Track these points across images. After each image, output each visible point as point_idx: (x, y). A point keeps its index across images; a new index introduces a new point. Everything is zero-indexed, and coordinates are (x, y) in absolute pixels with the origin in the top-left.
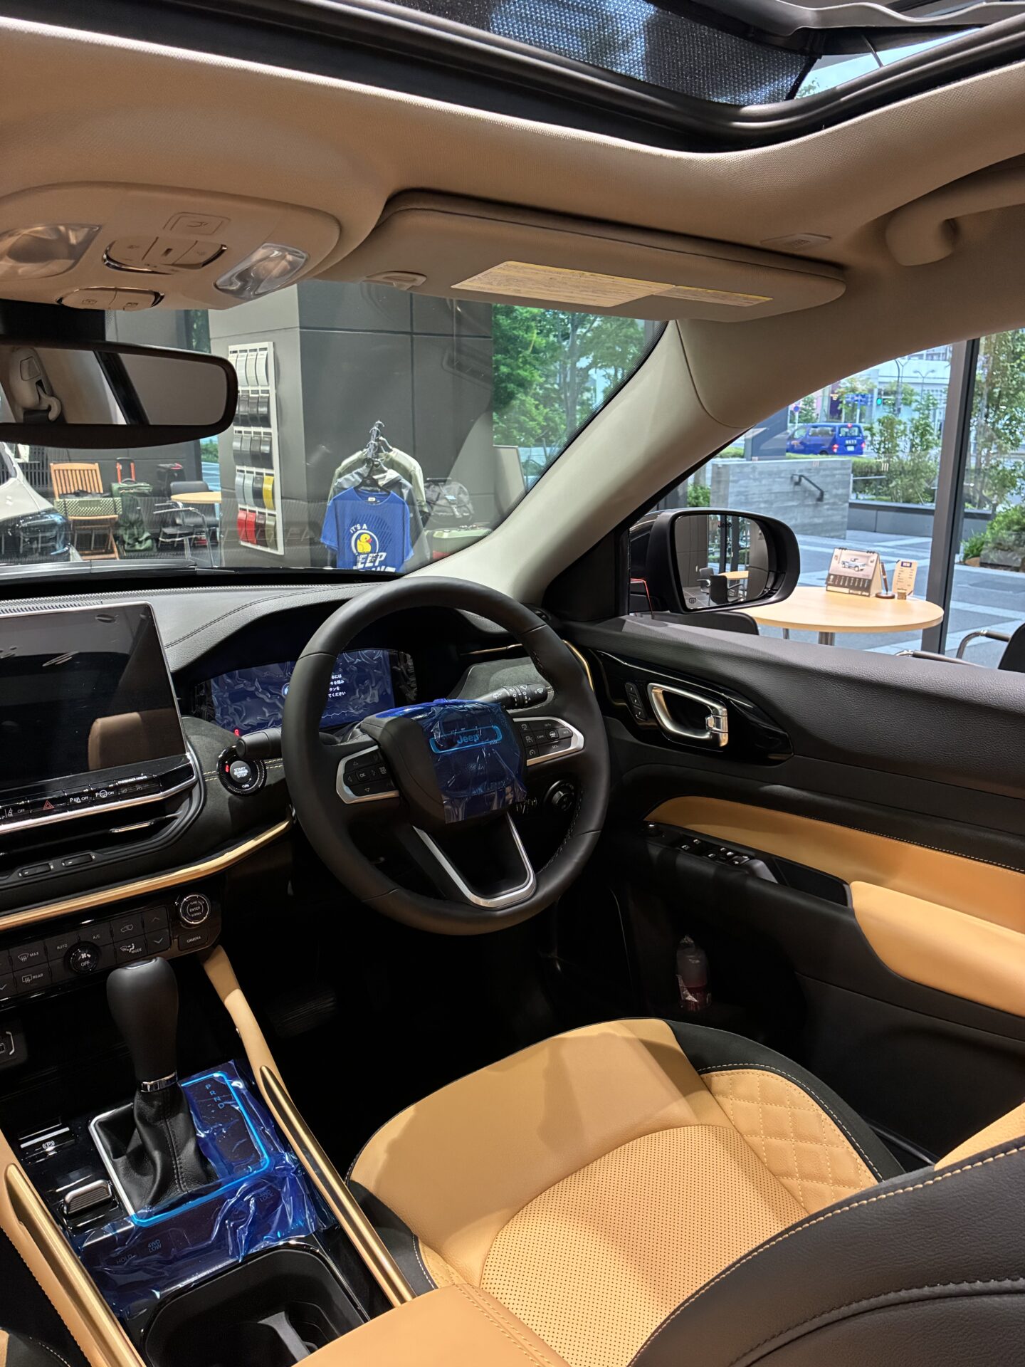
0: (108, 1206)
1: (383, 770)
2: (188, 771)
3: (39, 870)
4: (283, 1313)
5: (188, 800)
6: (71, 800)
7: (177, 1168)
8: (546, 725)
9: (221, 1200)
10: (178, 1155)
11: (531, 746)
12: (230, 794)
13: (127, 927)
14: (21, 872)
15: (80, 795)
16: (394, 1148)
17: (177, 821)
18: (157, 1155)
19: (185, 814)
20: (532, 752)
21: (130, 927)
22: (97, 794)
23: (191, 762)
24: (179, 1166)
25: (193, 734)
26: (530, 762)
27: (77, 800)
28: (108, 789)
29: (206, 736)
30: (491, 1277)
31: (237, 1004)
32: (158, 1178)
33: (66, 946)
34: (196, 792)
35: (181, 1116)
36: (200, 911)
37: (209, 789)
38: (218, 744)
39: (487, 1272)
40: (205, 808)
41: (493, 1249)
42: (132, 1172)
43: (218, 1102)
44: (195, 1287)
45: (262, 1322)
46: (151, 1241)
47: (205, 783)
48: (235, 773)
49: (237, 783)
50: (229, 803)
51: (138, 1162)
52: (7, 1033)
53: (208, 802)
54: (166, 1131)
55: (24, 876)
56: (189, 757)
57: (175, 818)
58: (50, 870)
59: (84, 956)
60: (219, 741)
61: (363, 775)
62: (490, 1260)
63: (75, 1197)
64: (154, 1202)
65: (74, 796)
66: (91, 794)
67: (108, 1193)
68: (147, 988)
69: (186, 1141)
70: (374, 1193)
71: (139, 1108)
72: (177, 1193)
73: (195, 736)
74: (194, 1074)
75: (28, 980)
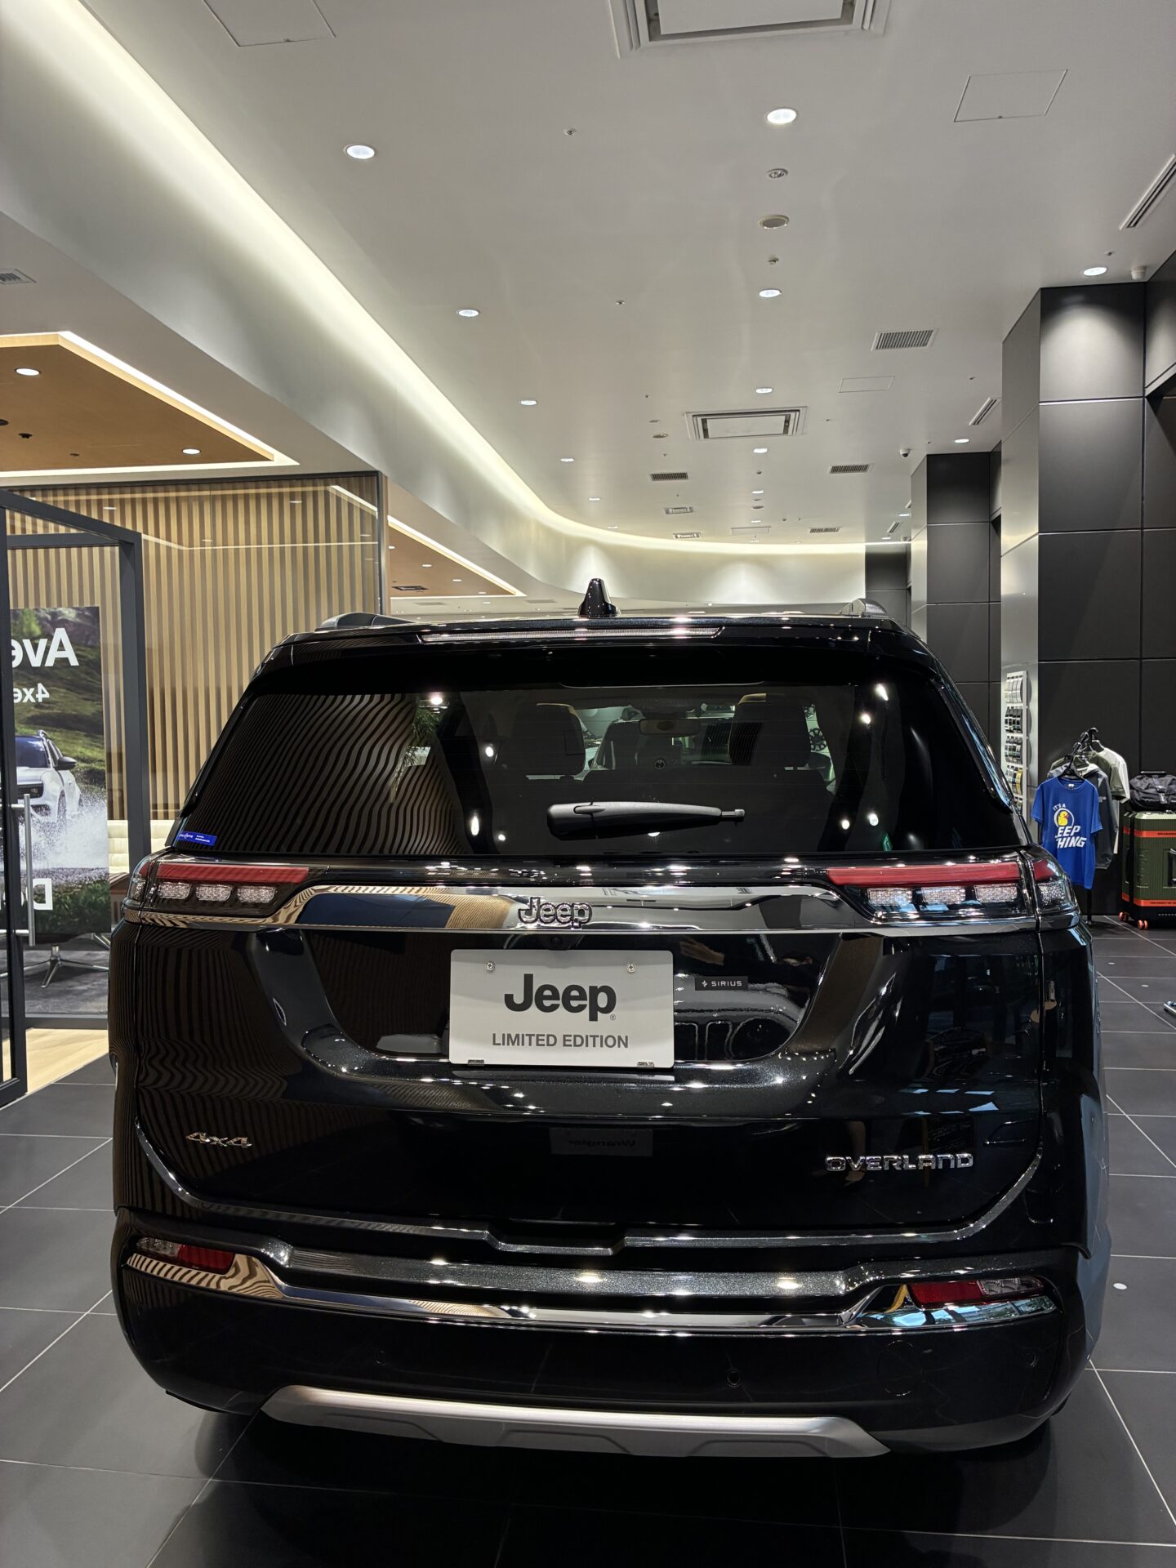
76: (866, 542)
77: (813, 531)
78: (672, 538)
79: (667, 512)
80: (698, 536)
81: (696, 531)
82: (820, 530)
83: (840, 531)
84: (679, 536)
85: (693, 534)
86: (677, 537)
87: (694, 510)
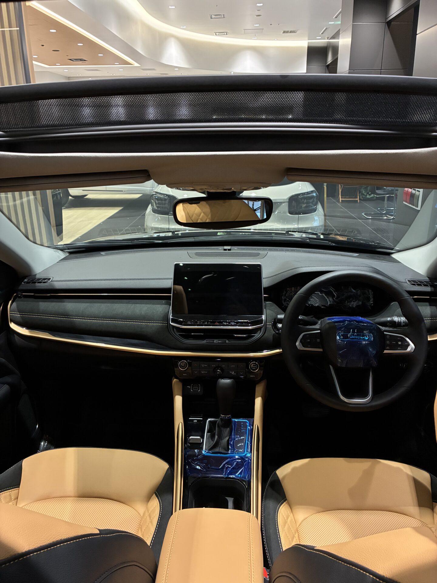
0: (199, 446)
1: (318, 340)
2: (261, 321)
3: (211, 341)
4: (233, 499)
5: (260, 331)
6: (223, 323)
7: (221, 443)
8: (398, 338)
9: (227, 458)
10: (223, 440)
11: (388, 345)
12: (274, 333)
13: (233, 366)
14: (207, 341)
15: (227, 322)
16: (294, 469)
17: (255, 337)
18: (216, 437)
19: (257, 336)
20: (388, 348)
21: (234, 366)
22: (231, 323)
23: (263, 319)
24: (221, 444)
25: (268, 309)
26: (385, 351)
27: (225, 324)
28: (235, 322)
29: (272, 310)
30: (303, 525)
31: (258, 402)
32: (214, 443)
33: (215, 366)
34: (262, 329)
35: (228, 429)
36: (256, 368)
37: (267, 329)
38: (275, 314)
39: (303, 523)
40: (264, 335)
41: (309, 517)
42: (210, 439)
43: (242, 429)
44: (211, 478)
45: (227, 498)
46: (205, 460)
47: (266, 327)
48: (278, 326)
49: (278, 329)
50: (273, 336)
51: (212, 437)
52: (199, 385)
53: (266, 334)
54: (223, 431)
55: (207, 342)
56: (263, 317)
57: (254, 336)
58: (214, 342)
59: (218, 370)
60: (275, 313)
61: (309, 340)
62: (306, 520)
63: (192, 438)
64: (210, 450)
65: (224, 322)
66: (229, 323)
67: (201, 441)
68: (226, 388)
69: (226, 437)
70: (280, 480)
71: (219, 421)
72: (217, 450)
73: (268, 310)
74: (241, 418)
75: (203, 372)
76: (308, 40)
77: (284, 32)
78: (214, 35)
79: (211, 18)
80: (227, 34)
81: (226, 31)
82: (287, 32)
83: (297, 33)
84: (217, 34)
85: (224, 32)
86: (216, 35)
87: (225, 16)
